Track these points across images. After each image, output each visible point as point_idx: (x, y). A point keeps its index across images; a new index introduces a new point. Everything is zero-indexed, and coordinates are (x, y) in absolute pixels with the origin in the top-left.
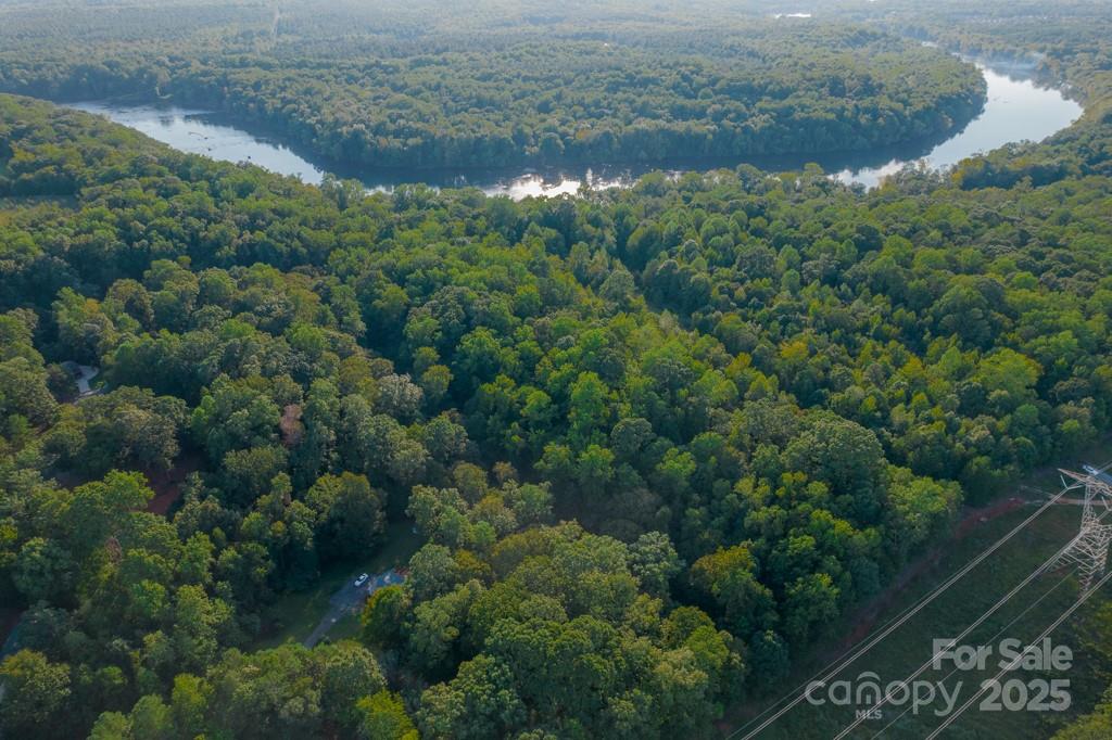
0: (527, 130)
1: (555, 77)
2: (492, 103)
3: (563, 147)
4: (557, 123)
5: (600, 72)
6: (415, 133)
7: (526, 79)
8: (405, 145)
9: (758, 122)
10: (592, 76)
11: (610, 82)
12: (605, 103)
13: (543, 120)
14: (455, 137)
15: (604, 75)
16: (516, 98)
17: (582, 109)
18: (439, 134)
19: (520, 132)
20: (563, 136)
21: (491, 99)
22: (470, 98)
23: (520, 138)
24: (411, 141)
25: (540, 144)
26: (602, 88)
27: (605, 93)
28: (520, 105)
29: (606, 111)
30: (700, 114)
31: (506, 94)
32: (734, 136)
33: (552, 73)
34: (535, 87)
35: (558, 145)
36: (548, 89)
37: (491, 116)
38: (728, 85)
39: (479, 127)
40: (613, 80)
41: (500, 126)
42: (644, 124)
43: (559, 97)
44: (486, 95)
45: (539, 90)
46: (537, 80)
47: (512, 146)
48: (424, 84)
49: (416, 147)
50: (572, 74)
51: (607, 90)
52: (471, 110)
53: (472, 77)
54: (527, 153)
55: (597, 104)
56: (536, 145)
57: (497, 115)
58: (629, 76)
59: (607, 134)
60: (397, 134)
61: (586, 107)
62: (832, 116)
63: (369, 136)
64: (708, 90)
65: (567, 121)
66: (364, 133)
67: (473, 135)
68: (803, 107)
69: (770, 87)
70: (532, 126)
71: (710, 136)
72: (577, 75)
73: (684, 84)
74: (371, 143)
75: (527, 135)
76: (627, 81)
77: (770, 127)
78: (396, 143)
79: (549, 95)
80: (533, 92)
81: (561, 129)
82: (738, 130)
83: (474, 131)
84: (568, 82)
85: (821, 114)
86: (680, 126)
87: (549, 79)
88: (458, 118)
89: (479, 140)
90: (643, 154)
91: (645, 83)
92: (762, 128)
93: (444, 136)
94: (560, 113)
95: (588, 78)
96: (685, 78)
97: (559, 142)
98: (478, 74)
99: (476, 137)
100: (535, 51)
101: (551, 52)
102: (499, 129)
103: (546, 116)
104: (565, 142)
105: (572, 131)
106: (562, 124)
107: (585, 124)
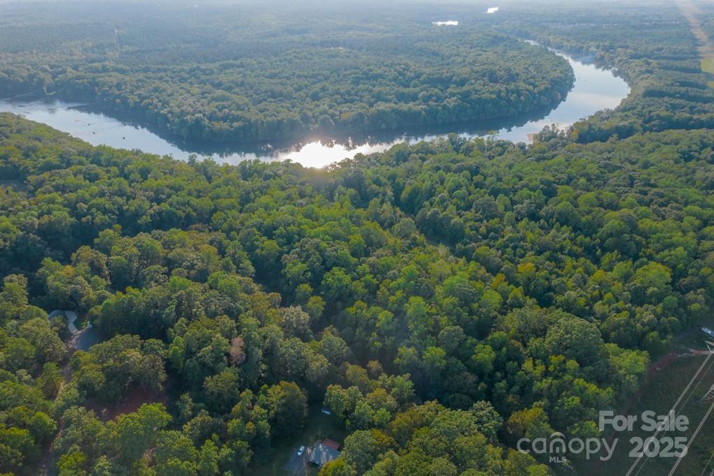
0: (309, 114)
1: (316, 75)
2: (281, 94)
3: (333, 123)
4: (327, 108)
5: (346, 70)
6: (236, 119)
7: (299, 77)
8: (231, 127)
9: (451, 102)
10: (341, 73)
11: (353, 77)
12: (353, 92)
13: (318, 106)
14: (265, 121)
15: (348, 72)
16: (297, 90)
17: (340, 97)
18: (253, 119)
19: (305, 114)
20: (333, 116)
21: (280, 92)
22: (266, 92)
23: (305, 119)
24: (236, 124)
25: (319, 123)
26: (350, 82)
27: (352, 85)
28: (300, 95)
29: (355, 97)
30: (414, 98)
31: (290, 88)
32: (437, 111)
33: (315, 72)
34: (306, 83)
35: (331, 123)
36: (314, 83)
37: (284, 104)
38: (428, 77)
39: (278, 113)
40: (355, 76)
41: (291, 111)
42: (382, 106)
43: (323, 89)
44: (278, 88)
45: (309, 84)
46: (306, 77)
47: (301, 125)
48: (233, 82)
49: (240, 128)
51: (352, 83)
52: (269, 99)
53: (263, 76)
54: (311, 129)
55: (349, 93)
56: (316, 122)
57: (287, 104)
58: (365, 73)
59: (360, 114)
60: (225, 119)
61: (342, 95)
62: (494, 96)
63: (207, 121)
64: (416, 81)
65: (333, 106)
66: (203, 120)
67: (275, 118)
68: (476, 91)
69: (454, 78)
70: (311, 110)
71: (423, 113)
72: (331, 73)
73: (400, 77)
74: (209, 127)
75: (309, 117)
76: (364, 76)
77: (459, 105)
78: (225, 126)
79: (317, 88)
80: (306, 86)
81: (331, 111)
82: (440, 108)
83: (275, 116)
84: (327, 78)
85: (487, 95)
86: (404, 107)
87: (315, 76)
88: (262, 106)
89: (280, 122)
90: (384, 126)
91: (376, 77)
92: (455, 106)
93: (257, 121)
94: (327, 101)
95: (339, 75)
96: (400, 73)
97: (331, 120)
98: (267, 74)
99: (278, 120)
100: (299, 56)
101: (310, 56)
102: (291, 113)
103: (319, 103)
104: (335, 121)
105: (337, 113)
106: (330, 108)
107: (345, 108)
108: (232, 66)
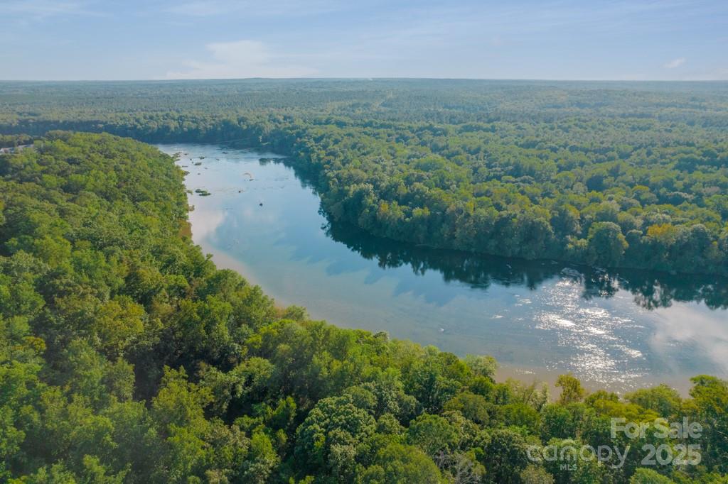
0: (573, 213)
1: (607, 149)
2: (531, 172)
3: (626, 244)
4: (617, 207)
7: (573, 149)
8: (409, 215)
10: (656, 152)
11: (682, 159)
12: (679, 184)
13: (598, 201)
14: (472, 214)
15: (670, 150)
16: (561, 169)
17: (648, 189)
18: (452, 207)
19: (563, 214)
20: (626, 227)
21: (531, 169)
22: (507, 164)
23: (562, 224)
24: (417, 212)
25: (590, 236)
26: (672, 165)
27: (677, 172)
28: (565, 177)
29: (684, 195)
31: (550, 163)
33: (603, 145)
34: (584, 159)
35: (620, 243)
36: (600, 161)
37: (528, 188)
39: (508, 202)
41: (537, 203)
43: (614, 173)
44: (526, 163)
45: (589, 161)
46: (586, 151)
47: (548, 233)
48: (464, 147)
49: (422, 220)
50: (630, 148)
51: (677, 167)
52: (505, 178)
53: (516, 144)
54: (570, 246)
55: (669, 185)
56: (584, 236)
57: (536, 189)
61: (653, 188)
65: (631, 205)
66: (369, 194)
67: (496, 213)
70: (578, 206)
72: (635, 149)
75: (571, 220)
79: (602, 169)
80: (582, 164)
81: (624, 216)
83: (499, 207)
84: (624, 156)
88: (485, 187)
89: (504, 222)
93: (460, 211)
94: (619, 194)
95: (649, 154)
97: (621, 236)
98: (522, 142)
99: (500, 216)
100: (584, 124)
101: (601, 126)
102: (535, 207)
103: (600, 195)
104: (630, 239)
105: (639, 222)
106: (624, 208)
107: (658, 213)
108: (478, 128)
